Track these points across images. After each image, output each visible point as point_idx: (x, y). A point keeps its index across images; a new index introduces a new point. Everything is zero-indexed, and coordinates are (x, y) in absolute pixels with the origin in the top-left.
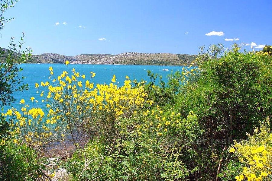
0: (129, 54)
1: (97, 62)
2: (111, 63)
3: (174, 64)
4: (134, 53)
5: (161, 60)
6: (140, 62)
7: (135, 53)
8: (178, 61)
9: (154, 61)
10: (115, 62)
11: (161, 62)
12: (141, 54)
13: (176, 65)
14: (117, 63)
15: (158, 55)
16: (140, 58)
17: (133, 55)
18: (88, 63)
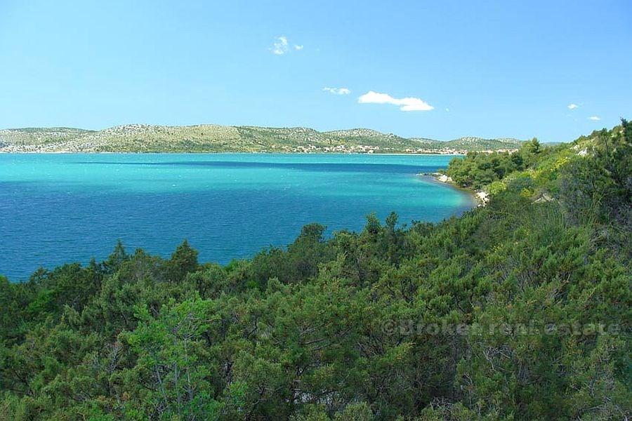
0: (131, 128)
1: (59, 148)
2: (92, 149)
3: (230, 149)
4: (140, 126)
5: (202, 140)
6: (159, 147)
7: (143, 127)
8: (240, 143)
9: (188, 142)
10: (102, 148)
11: (204, 145)
12: (156, 128)
13: (237, 150)
14: (107, 149)
15: (194, 129)
16: (156, 137)
17: (140, 131)
18: (38, 151)
